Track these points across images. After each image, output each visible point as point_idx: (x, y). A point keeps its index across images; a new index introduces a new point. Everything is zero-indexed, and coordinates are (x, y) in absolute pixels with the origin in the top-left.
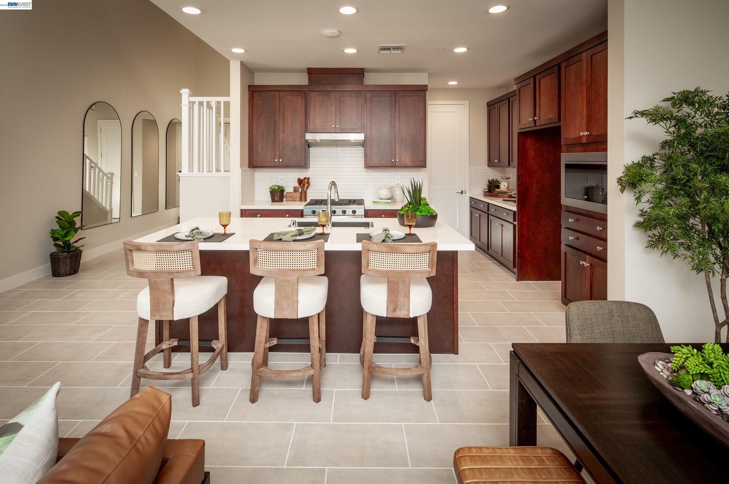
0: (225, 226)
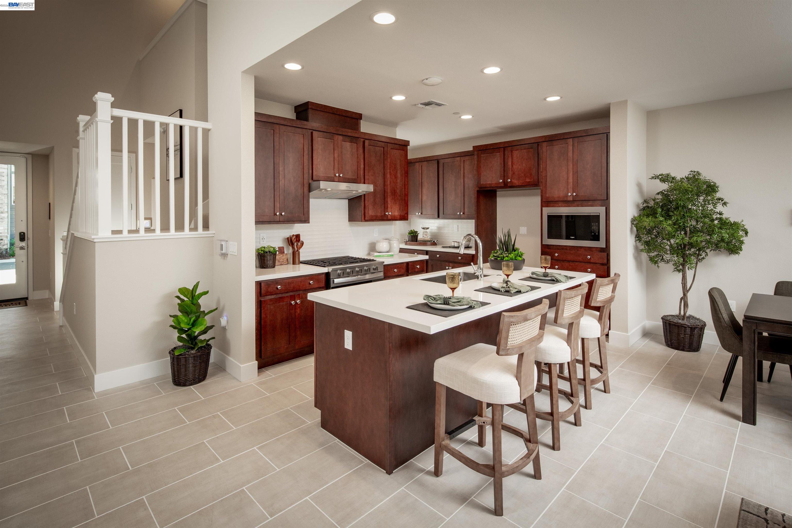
0: (453, 290)
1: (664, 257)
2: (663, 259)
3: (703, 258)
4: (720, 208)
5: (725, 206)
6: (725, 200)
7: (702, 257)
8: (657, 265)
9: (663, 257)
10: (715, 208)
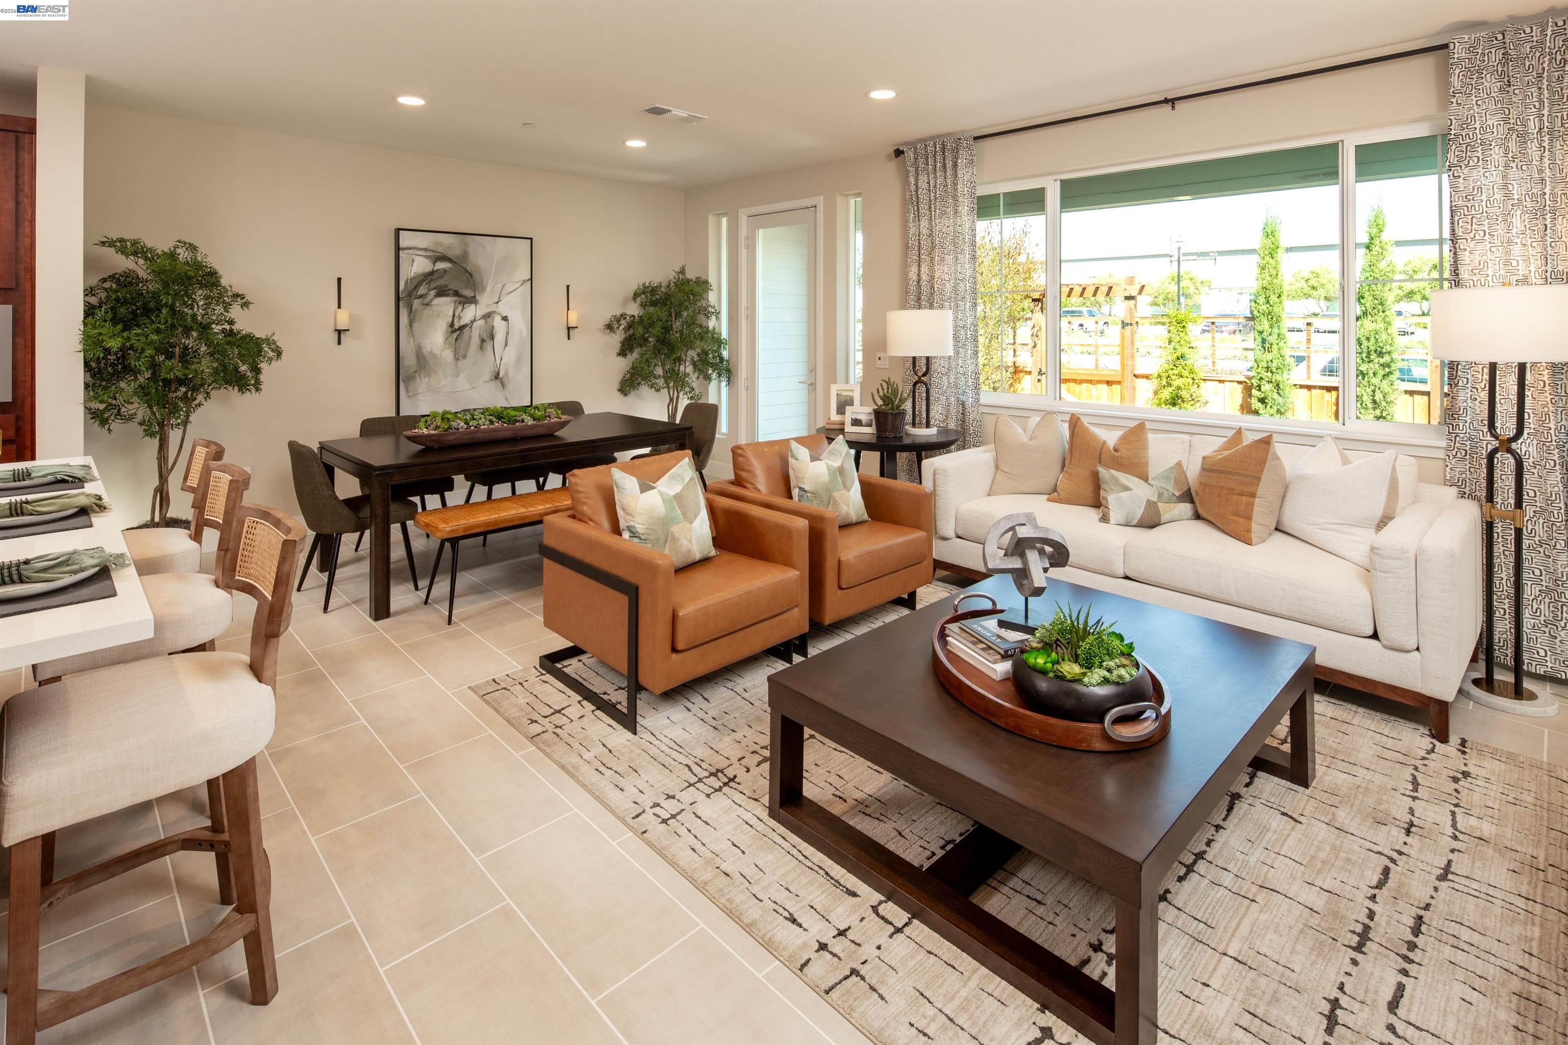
1: (123, 410)
2: (119, 413)
3: (199, 405)
4: (235, 312)
5: (245, 309)
6: (248, 298)
7: (197, 402)
8: (107, 427)
9: (119, 410)
10: (228, 312)
